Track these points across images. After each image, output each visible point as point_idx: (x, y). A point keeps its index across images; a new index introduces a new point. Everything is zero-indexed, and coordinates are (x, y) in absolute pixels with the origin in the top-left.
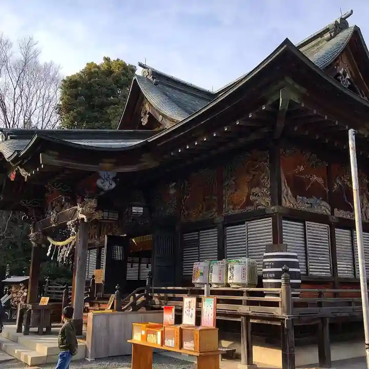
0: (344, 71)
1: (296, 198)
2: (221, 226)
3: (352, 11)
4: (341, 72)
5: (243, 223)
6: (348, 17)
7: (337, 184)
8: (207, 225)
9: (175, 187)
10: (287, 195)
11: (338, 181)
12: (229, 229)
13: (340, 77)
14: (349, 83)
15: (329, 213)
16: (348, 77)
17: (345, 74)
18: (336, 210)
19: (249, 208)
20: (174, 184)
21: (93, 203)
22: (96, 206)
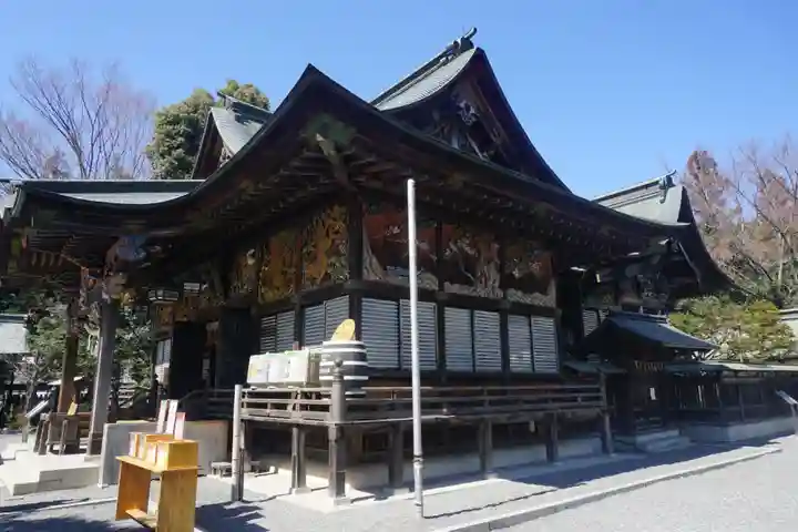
0: (466, 105)
1: (385, 269)
2: (297, 307)
3: (475, 30)
4: (462, 105)
5: (321, 303)
6: (471, 36)
7: (451, 250)
8: (281, 306)
9: (253, 256)
10: (371, 265)
11: (452, 246)
12: (309, 311)
13: (461, 113)
14: (474, 119)
15: (437, 288)
16: (472, 111)
17: (468, 109)
18: (447, 284)
19: (326, 284)
20: (253, 251)
21: (120, 279)
22: (123, 282)
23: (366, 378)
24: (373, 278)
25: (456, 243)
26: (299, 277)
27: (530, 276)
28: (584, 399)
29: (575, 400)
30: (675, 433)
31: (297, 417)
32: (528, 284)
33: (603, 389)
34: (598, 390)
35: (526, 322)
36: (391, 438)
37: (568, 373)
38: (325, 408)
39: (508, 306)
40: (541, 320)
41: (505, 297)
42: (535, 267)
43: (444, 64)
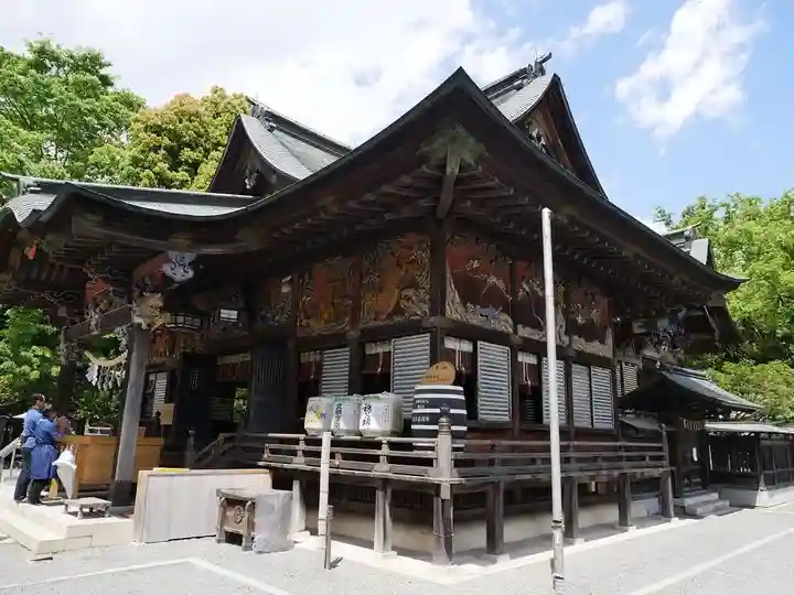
0: (538, 133)
1: (465, 306)
2: (354, 343)
3: (551, 54)
4: (534, 134)
6: (544, 61)
7: (524, 290)
9: (290, 283)
10: (453, 301)
11: (524, 286)
13: (533, 141)
15: (511, 330)
16: (543, 142)
17: (539, 139)
18: (520, 326)
19: (397, 319)
20: (289, 278)
21: (156, 300)
22: (161, 304)
23: (465, 428)
24: (455, 316)
25: (528, 283)
26: (356, 310)
27: (590, 323)
28: (652, 458)
29: (643, 458)
30: (715, 496)
31: (381, 469)
32: (590, 332)
33: (666, 448)
34: (660, 449)
35: (586, 372)
36: (490, 497)
37: (624, 429)
38: (429, 462)
39: (572, 354)
40: (599, 370)
41: (570, 345)
42: (595, 315)
43: (519, 88)
